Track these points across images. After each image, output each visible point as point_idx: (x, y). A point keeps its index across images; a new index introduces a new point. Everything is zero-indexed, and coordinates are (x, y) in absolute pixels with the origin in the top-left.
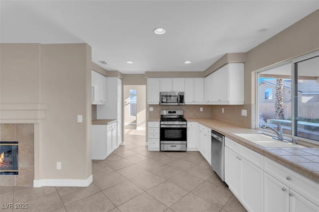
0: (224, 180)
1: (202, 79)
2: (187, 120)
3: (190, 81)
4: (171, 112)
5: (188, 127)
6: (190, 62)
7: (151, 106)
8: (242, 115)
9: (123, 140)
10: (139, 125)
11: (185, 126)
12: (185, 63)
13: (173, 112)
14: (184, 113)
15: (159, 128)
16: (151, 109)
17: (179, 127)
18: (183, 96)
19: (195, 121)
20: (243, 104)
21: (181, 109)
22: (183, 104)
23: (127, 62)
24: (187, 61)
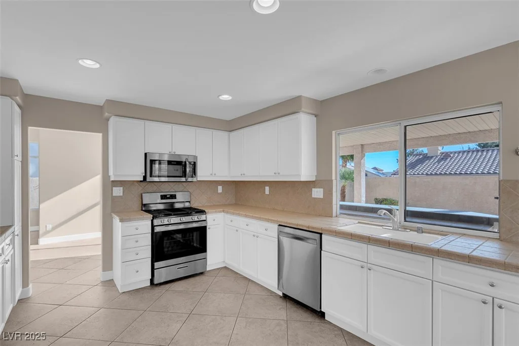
0: (321, 308)
1: (224, 134)
2: (206, 211)
3: (205, 135)
4: (166, 196)
5: (208, 225)
6: (230, 98)
7: (116, 183)
8: (313, 196)
9: (25, 284)
10: (47, 233)
11: (203, 224)
12: (220, 98)
13: (171, 195)
14: (192, 197)
15: (150, 235)
16: (118, 191)
17: (182, 227)
18: (195, 162)
19: (220, 212)
20: (314, 180)
21: (185, 190)
22: (194, 179)
23: (80, 62)
24: (226, 95)
